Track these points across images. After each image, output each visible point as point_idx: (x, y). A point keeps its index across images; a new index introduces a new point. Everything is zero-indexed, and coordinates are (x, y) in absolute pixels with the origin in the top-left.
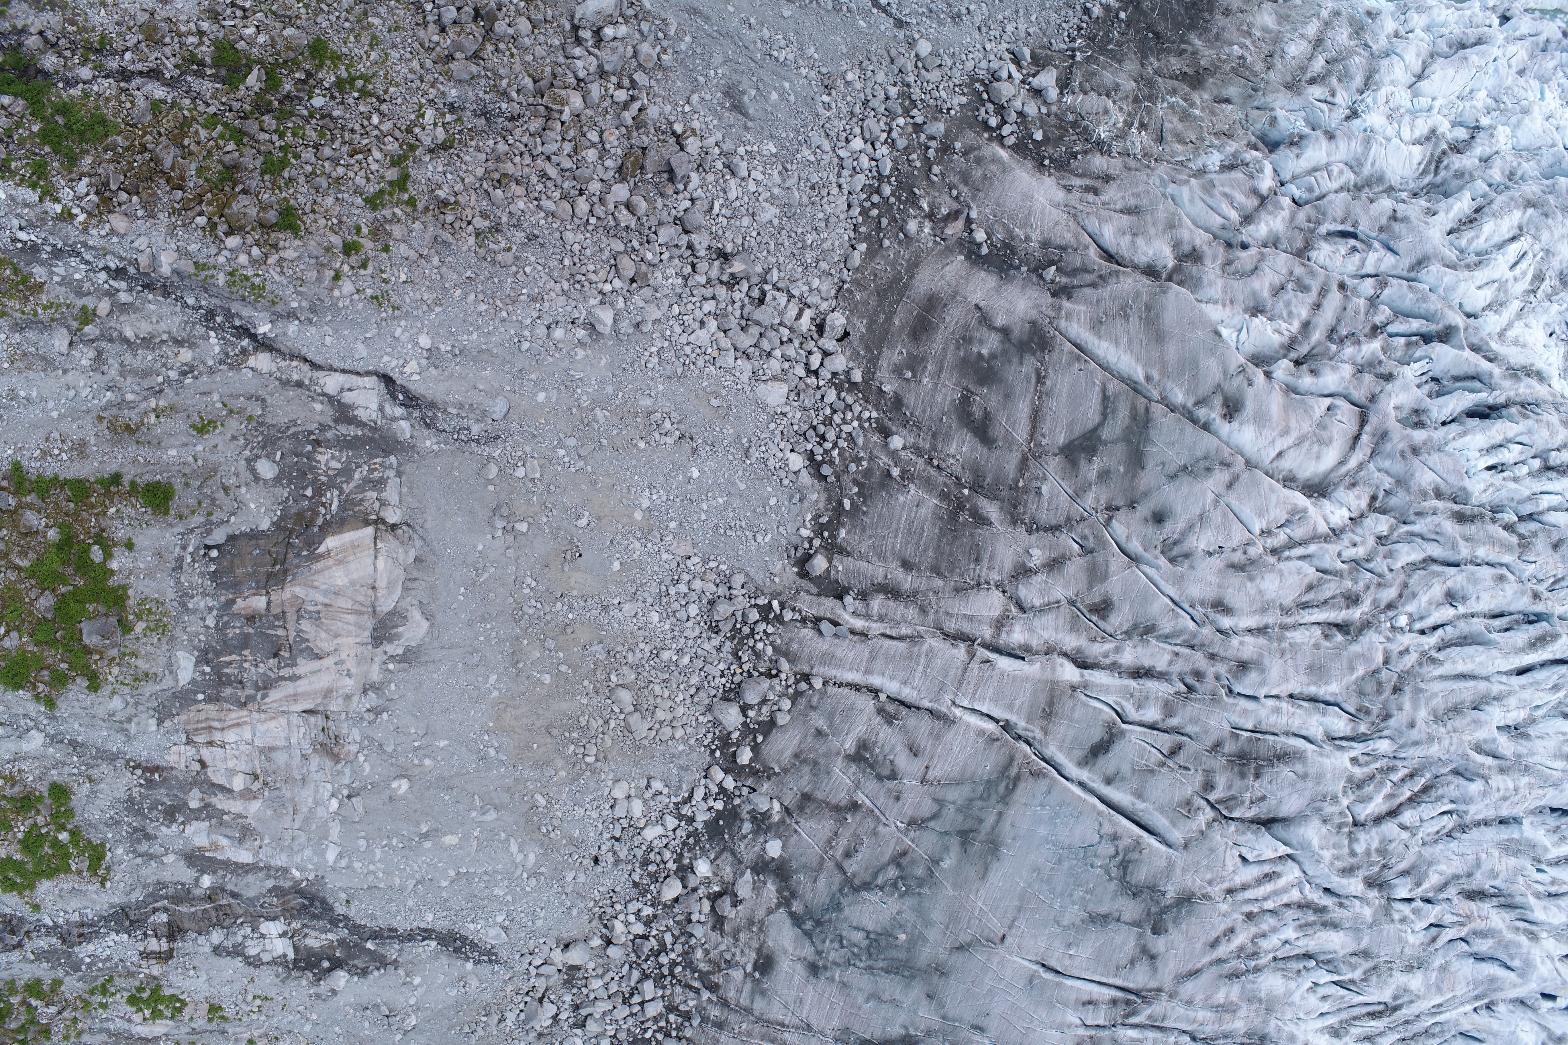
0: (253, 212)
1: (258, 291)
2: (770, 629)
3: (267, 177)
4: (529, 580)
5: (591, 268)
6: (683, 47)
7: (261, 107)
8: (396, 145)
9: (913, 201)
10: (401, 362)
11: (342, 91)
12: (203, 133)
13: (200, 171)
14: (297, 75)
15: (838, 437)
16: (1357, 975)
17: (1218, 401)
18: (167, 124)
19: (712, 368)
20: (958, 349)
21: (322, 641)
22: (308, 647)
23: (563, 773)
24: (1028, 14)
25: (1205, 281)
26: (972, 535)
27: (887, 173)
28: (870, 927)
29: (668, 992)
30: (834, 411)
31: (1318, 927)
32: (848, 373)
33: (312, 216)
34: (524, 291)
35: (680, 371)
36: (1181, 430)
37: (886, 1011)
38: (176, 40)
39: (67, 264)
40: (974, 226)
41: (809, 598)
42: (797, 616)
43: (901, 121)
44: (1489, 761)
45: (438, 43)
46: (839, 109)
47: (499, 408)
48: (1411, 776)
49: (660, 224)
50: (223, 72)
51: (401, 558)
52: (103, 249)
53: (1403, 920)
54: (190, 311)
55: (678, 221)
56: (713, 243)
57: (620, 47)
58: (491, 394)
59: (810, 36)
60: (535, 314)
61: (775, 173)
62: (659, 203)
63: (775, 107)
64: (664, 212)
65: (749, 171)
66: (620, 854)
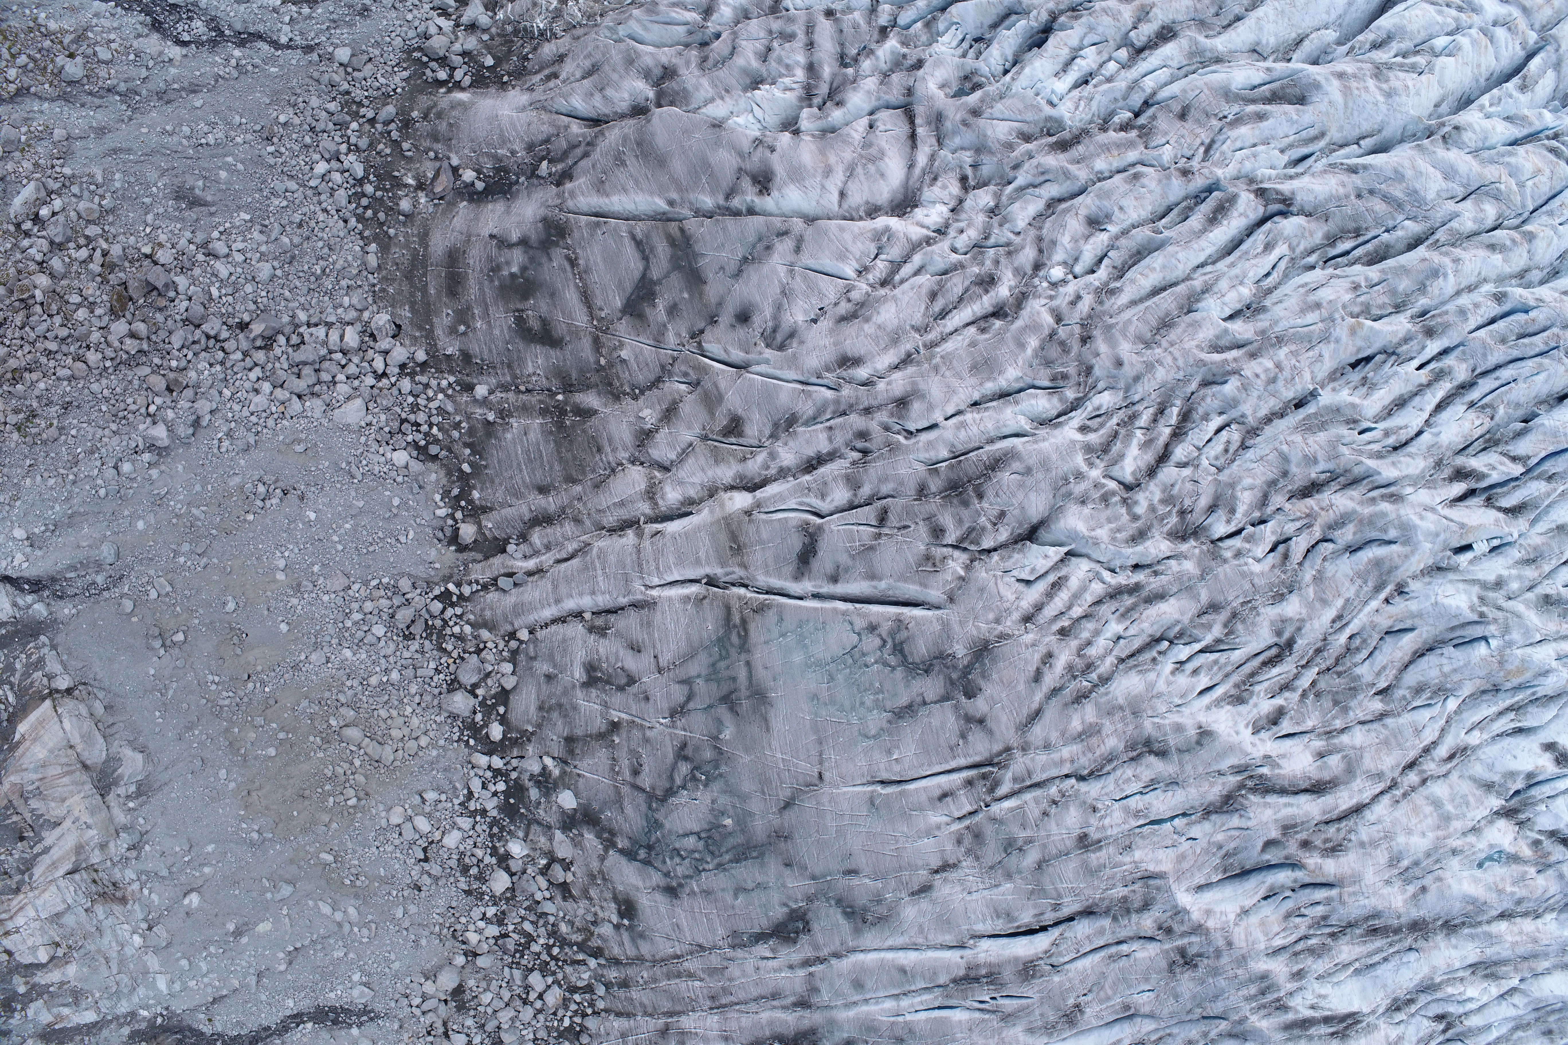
4: (210, 677)
5: (129, 400)
6: (118, 185)
9: (398, 183)
10: (9, 559)
16: (1217, 631)
17: (746, 183)
19: (283, 422)
20: (492, 281)
21: (55, 811)
22: (45, 821)
23: (335, 825)
25: (690, 88)
26: (584, 431)
27: (363, 175)
28: (696, 829)
29: (560, 976)
30: (416, 396)
31: (1142, 607)
32: (412, 358)
34: (80, 450)
35: (253, 441)
36: (724, 229)
37: (758, 897)
40: (460, 172)
41: (478, 566)
43: (354, 125)
44: (1235, 353)
46: (290, 150)
47: (107, 552)
48: (1161, 411)
49: (170, 332)
51: (84, 714)
53: (1238, 554)
55: (185, 322)
56: (230, 321)
57: (61, 218)
58: (96, 545)
59: (229, 108)
60: (98, 463)
61: (256, 235)
62: (160, 318)
63: (228, 182)
64: (170, 322)
65: (229, 247)
66: (433, 872)
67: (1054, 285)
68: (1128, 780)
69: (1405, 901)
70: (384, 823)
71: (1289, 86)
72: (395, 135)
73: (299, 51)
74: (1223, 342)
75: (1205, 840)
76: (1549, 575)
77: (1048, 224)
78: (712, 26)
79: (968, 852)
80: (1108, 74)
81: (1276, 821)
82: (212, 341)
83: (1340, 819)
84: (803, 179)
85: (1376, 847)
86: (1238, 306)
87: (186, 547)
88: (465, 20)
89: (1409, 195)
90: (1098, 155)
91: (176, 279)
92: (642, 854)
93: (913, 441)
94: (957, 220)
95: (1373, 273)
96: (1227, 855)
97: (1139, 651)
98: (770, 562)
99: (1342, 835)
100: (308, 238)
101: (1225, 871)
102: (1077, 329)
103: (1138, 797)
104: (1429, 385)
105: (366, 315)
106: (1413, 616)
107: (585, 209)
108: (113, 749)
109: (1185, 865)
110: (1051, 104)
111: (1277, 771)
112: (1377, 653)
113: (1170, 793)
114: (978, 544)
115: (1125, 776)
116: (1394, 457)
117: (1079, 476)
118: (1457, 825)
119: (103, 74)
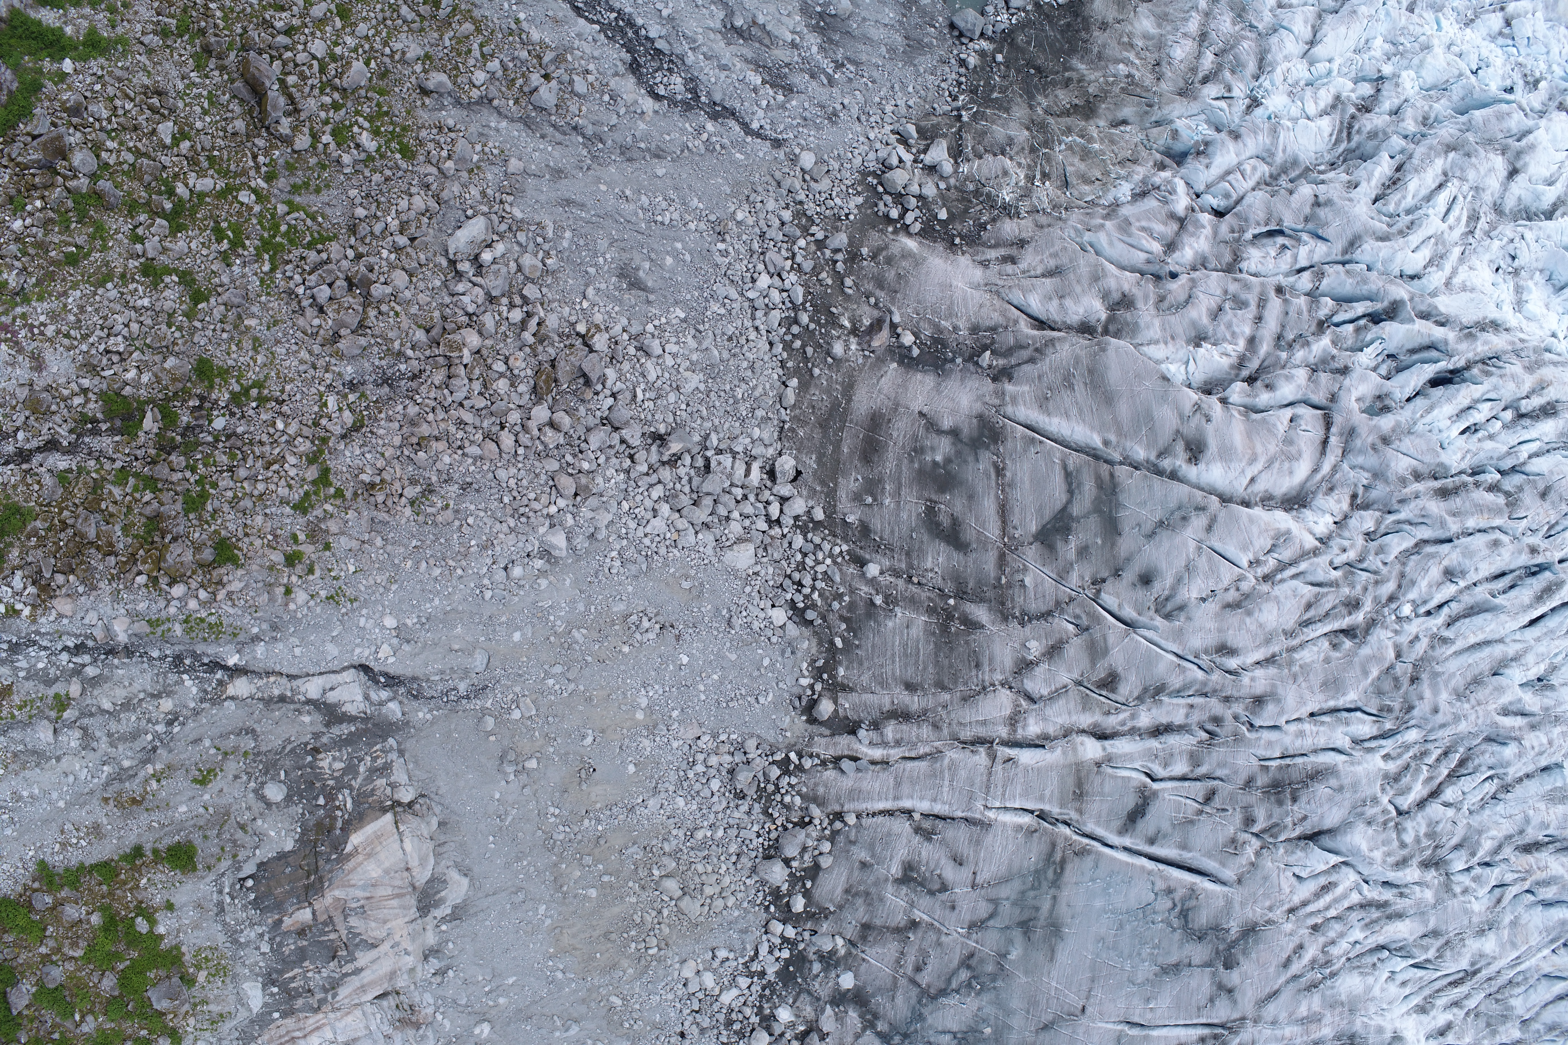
0: (188, 557)
1: (216, 630)
2: (794, 781)
3: (191, 516)
4: (552, 810)
5: (532, 496)
6: (565, 244)
7: (165, 447)
8: (308, 443)
9: (833, 321)
10: (373, 649)
11: (239, 406)
12: (117, 492)
13: (125, 529)
14: (191, 403)
15: (815, 579)
18: (79, 493)
19: (675, 551)
21: (372, 930)
22: (362, 940)
23: (631, 971)
24: (904, 87)
27: (801, 300)
30: (805, 555)
32: (809, 512)
33: (246, 540)
34: (473, 543)
35: (644, 567)
38: (62, 405)
39: (27, 656)
40: (899, 330)
41: (823, 741)
42: (817, 761)
43: (802, 243)
45: (320, 326)
46: (738, 252)
47: (479, 660)
49: (589, 430)
50: (118, 423)
51: (426, 834)
52: (57, 631)
54: (157, 663)
55: (605, 421)
56: (647, 429)
57: (501, 269)
58: (468, 651)
59: (689, 187)
60: (489, 561)
61: (689, 339)
62: (581, 410)
63: (672, 271)
64: (590, 418)
65: (662, 347)
66: (702, 1023)
70: (675, 975)
73: (768, 143)
82: (623, 446)
88: (925, 158)
91: (606, 371)
100: (735, 355)
108: (441, 869)
119: (574, 109)
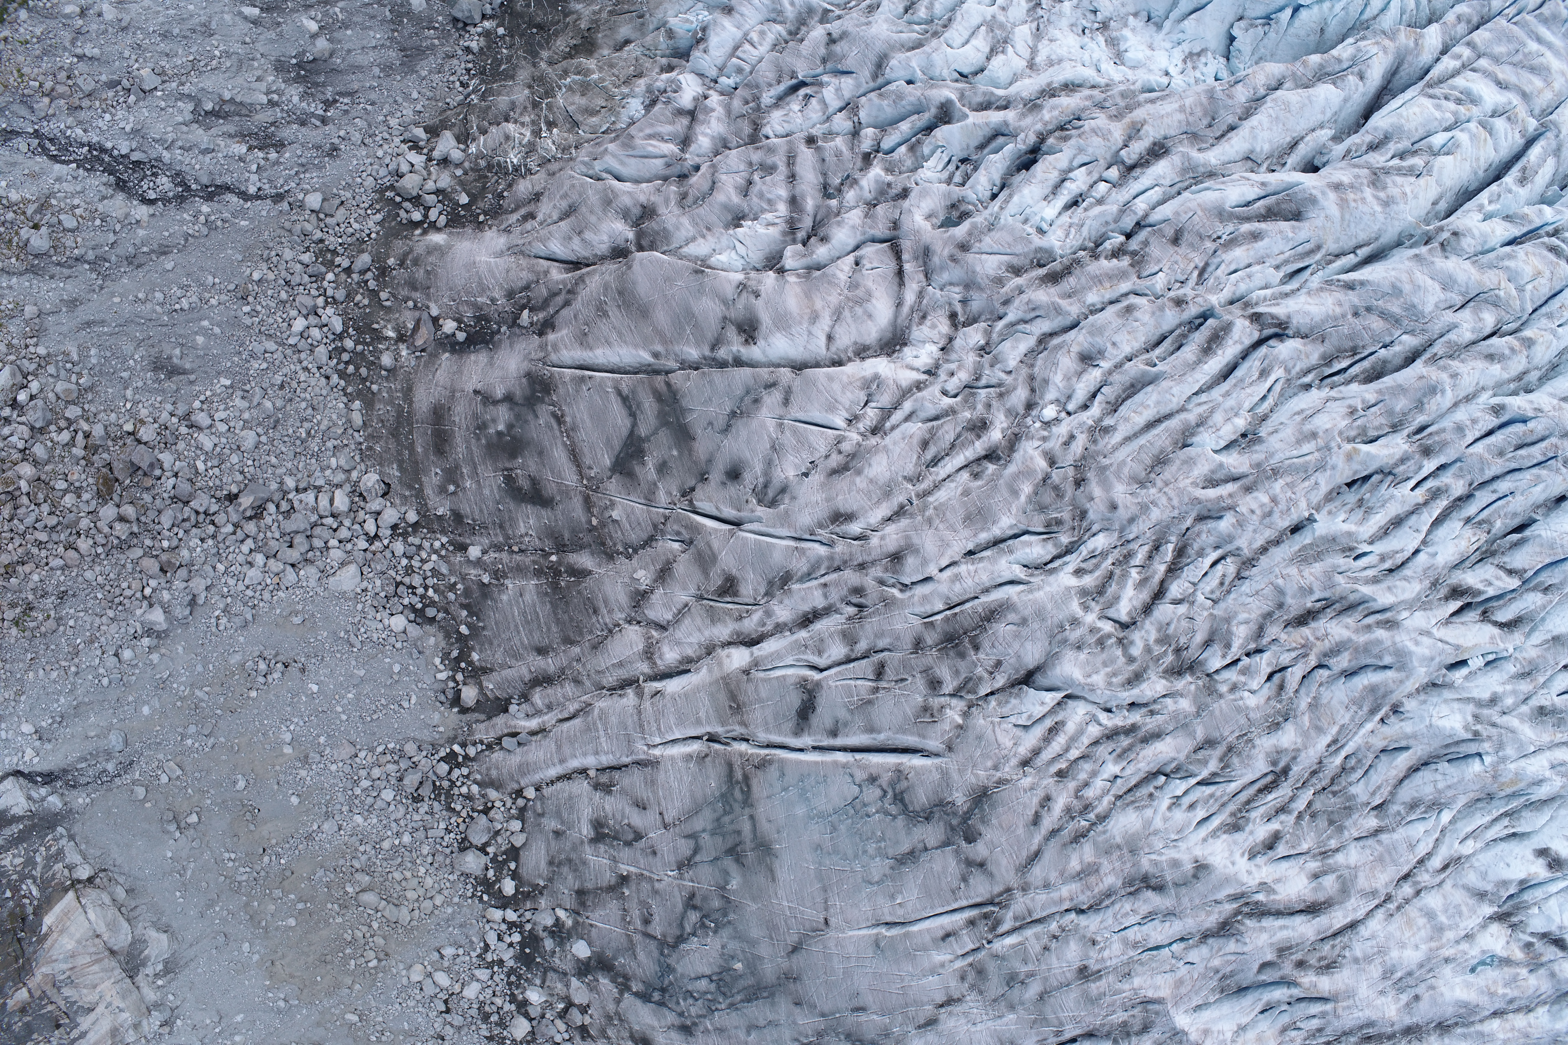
4: (227, 855)
5: (124, 584)
6: (94, 361)
9: (378, 337)
10: (20, 754)
16: (1213, 766)
17: (732, 333)
19: (280, 593)
20: (479, 439)
21: (87, 998)
22: (79, 1007)
23: (358, 987)
24: (407, 97)
25: (670, 228)
26: (579, 592)
27: (342, 328)
28: (708, 972)
30: (410, 558)
31: (1139, 746)
32: (403, 518)
34: (79, 641)
35: (249, 616)
36: (711, 382)
37: (770, 1034)
40: (440, 322)
41: (482, 726)
42: (480, 747)
43: (330, 276)
44: (1230, 487)
46: (267, 308)
47: (115, 740)
48: (1157, 548)
49: (159, 511)
53: (1234, 687)
55: (173, 500)
56: (219, 494)
57: (40, 403)
58: (103, 735)
59: (201, 269)
60: (99, 652)
61: (238, 402)
62: (147, 497)
63: (206, 347)
64: (158, 502)
65: (212, 417)
66: (455, 1023)
67: (1047, 424)
68: (1126, 915)
69: (1399, 1010)
70: (405, 981)
71: (1284, 201)
72: (372, 284)
73: (269, 201)
74: (1217, 476)
75: (1202, 966)
76: (1544, 685)
77: (1039, 362)
78: (691, 158)
79: (972, 987)
80: (1098, 196)
81: (1272, 944)
82: (201, 518)
83: (1335, 935)
84: (790, 327)
85: (1370, 963)
86: (1233, 437)
87: (192, 729)
88: (436, 154)
89: (1407, 309)
90: (1090, 288)
91: (161, 456)
92: (656, 996)
93: (908, 594)
94: (947, 361)
95: (1370, 392)
96: (1224, 977)
97: (1136, 786)
98: (770, 719)
99: (1337, 951)
100: (291, 400)
101: (1222, 991)
102: (1071, 472)
103: (1136, 928)
104: (1426, 503)
105: (354, 475)
106: (1407, 737)
107: (569, 362)
108: (139, 931)
109: (1183, 990)
110: (1041, 231)
111: (1272, 897)
112: (1372, 771)
113: (1168, 924)
114: (975, 693)
115: (1123, 911)
116: (1390, 581)
117: (1075, 622)
118: (1450, 935)
119: (70, 243)
